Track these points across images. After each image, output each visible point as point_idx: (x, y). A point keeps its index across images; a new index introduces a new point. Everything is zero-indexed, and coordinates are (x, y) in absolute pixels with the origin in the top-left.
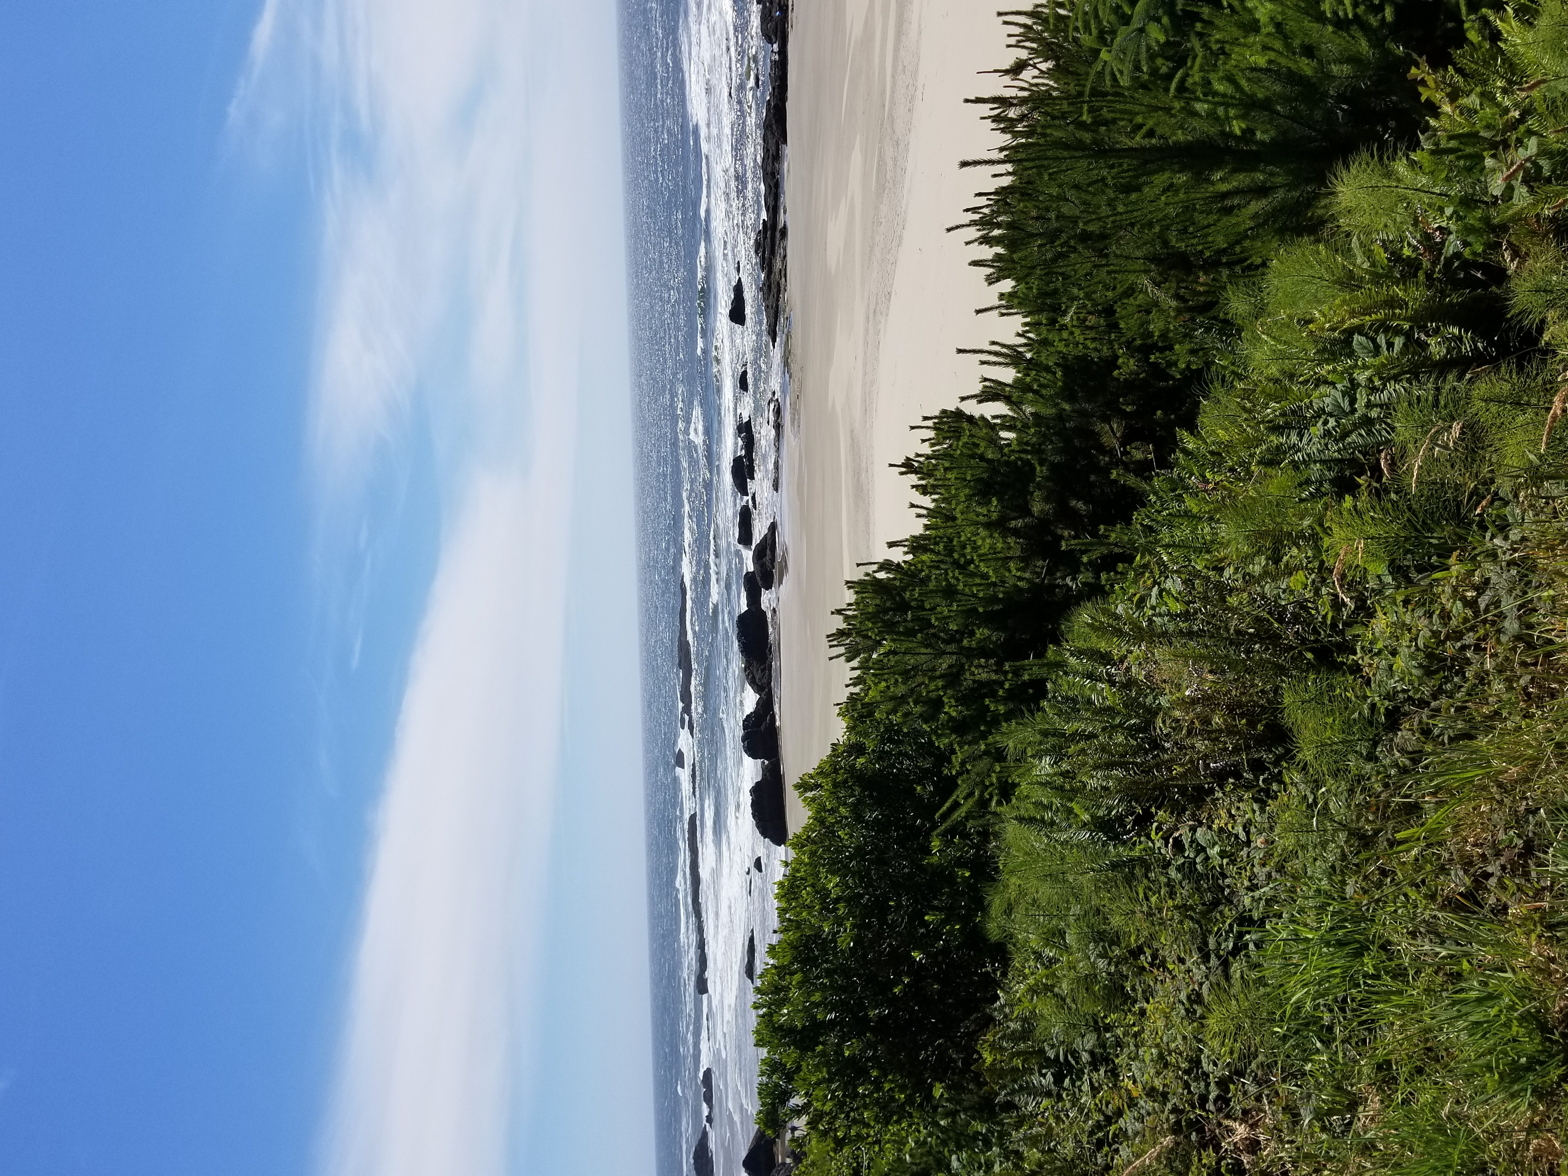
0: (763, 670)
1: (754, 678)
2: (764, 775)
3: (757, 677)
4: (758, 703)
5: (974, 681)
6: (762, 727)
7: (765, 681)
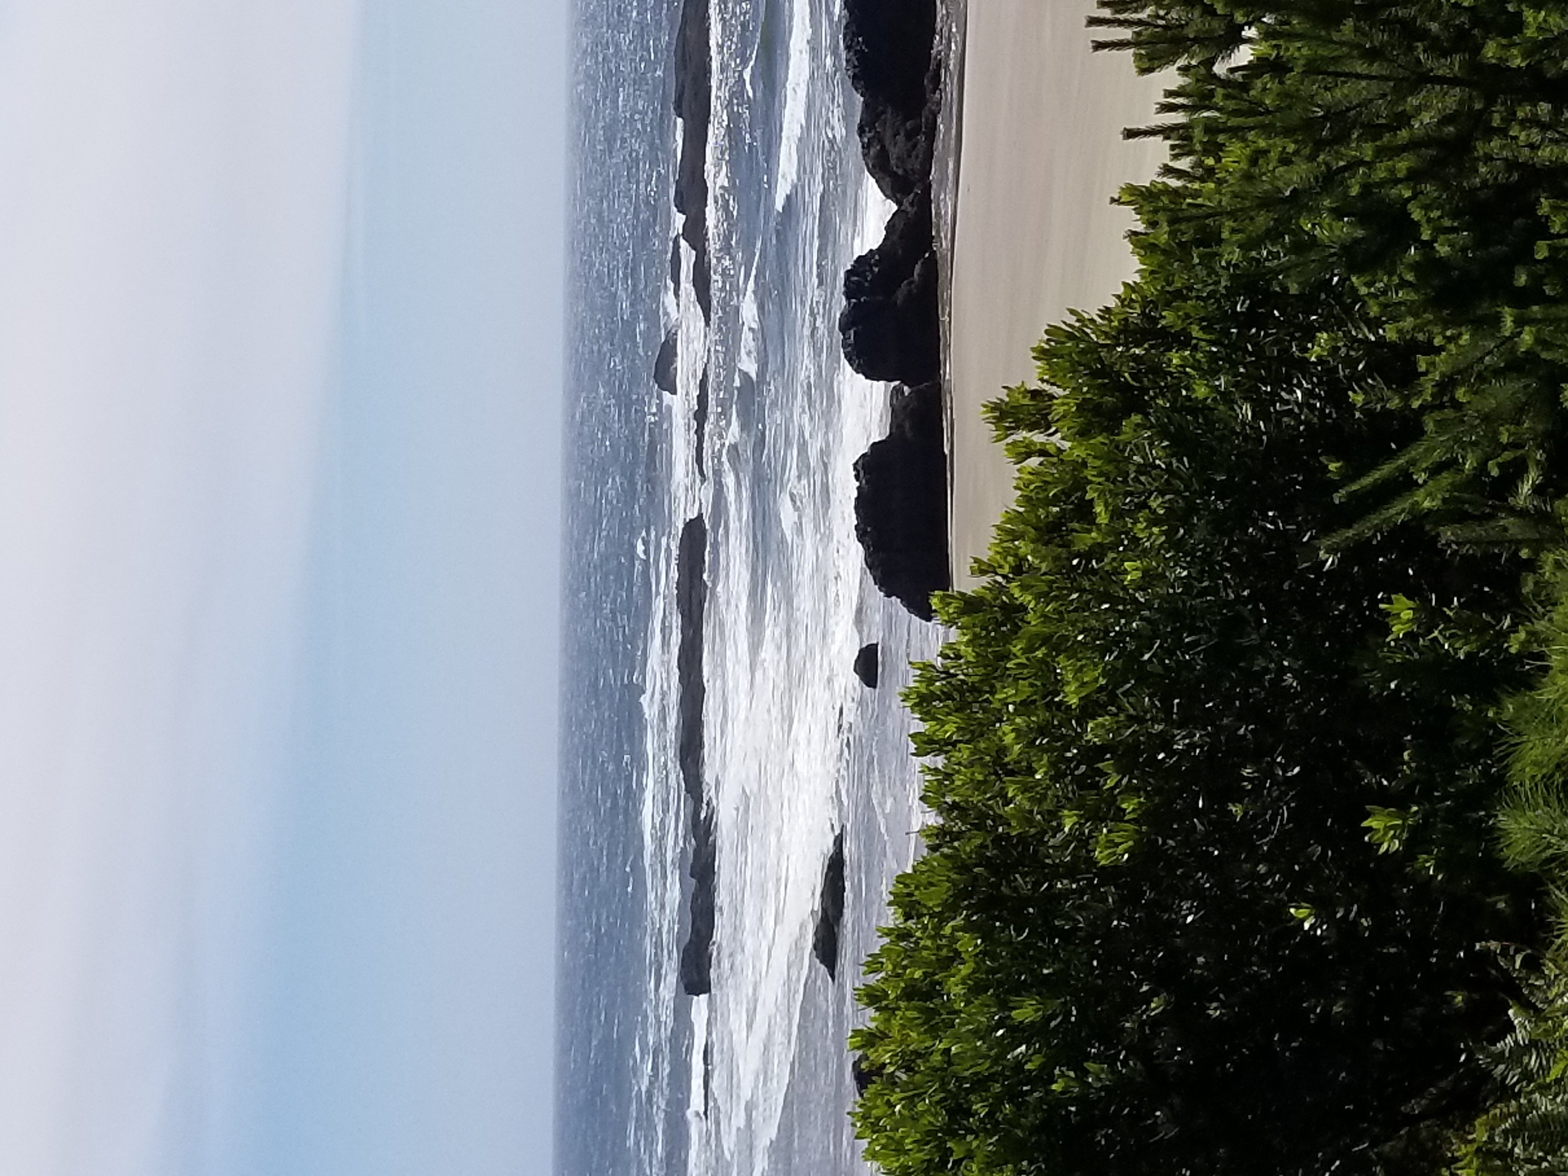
0: (910, 135)
1: (883, 154)
2: (896, 425)
3: (894, 152)
4: (890, 227)
5: (1512, 165)
6: (900, 295)
7: (916, 164)
